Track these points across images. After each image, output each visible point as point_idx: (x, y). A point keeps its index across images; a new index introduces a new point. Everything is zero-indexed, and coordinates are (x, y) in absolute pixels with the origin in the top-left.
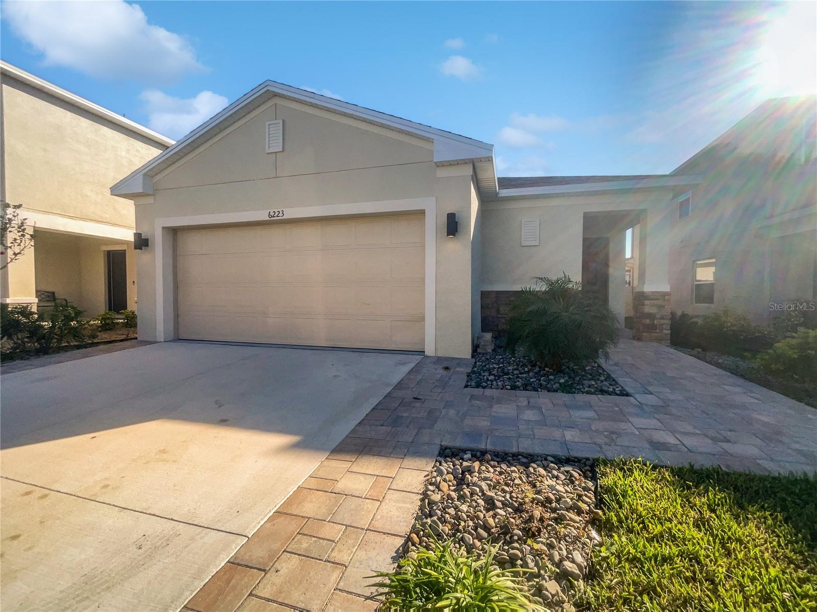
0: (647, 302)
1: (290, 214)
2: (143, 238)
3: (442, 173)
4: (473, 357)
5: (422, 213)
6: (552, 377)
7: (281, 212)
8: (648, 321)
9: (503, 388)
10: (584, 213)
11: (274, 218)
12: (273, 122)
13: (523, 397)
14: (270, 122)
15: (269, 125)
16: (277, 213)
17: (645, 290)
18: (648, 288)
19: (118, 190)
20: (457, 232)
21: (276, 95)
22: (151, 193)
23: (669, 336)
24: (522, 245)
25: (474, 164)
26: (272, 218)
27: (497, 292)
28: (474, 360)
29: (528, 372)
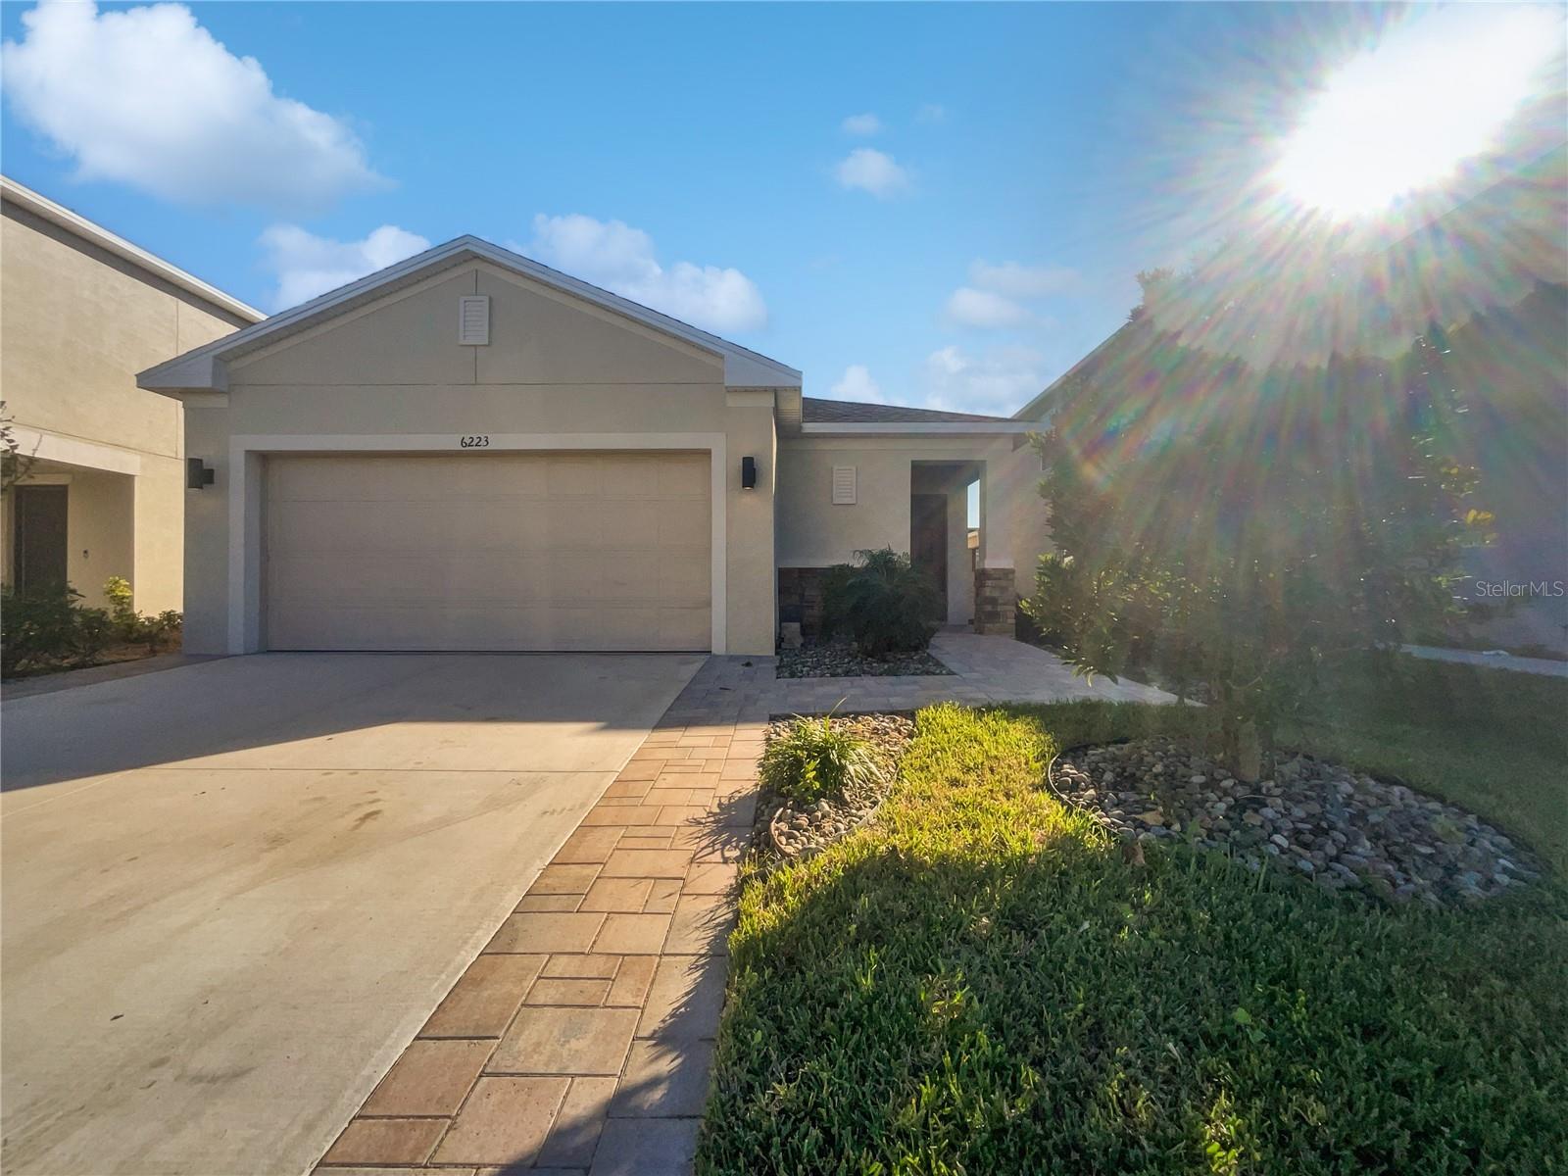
0: (989, 583)
1: (498, 443)
2: (205, 467)
3: (732, 401)
4: (777, 653)
5: (706, 453)
6: (875, 665)
7: (483, 439)
8: (989, 608)
9: (822, 676)
10: (912, 462)
11: (470, 448)
12: (471, 298)
13: (844, 681)
14: (466, 298)
15: (465, 302)
16: (476, 441)
17: (986, 567)
18: (990, 565)
19: (154, 380)
20: (754, 482)
21: (476, 257)
22: (225, 389)
23: (1014, 627)
24: (835, 502)
25: (776, 392)
26: (467, 448)
27: (801, 570)
28: (779, 657)
29: (849, 663)
